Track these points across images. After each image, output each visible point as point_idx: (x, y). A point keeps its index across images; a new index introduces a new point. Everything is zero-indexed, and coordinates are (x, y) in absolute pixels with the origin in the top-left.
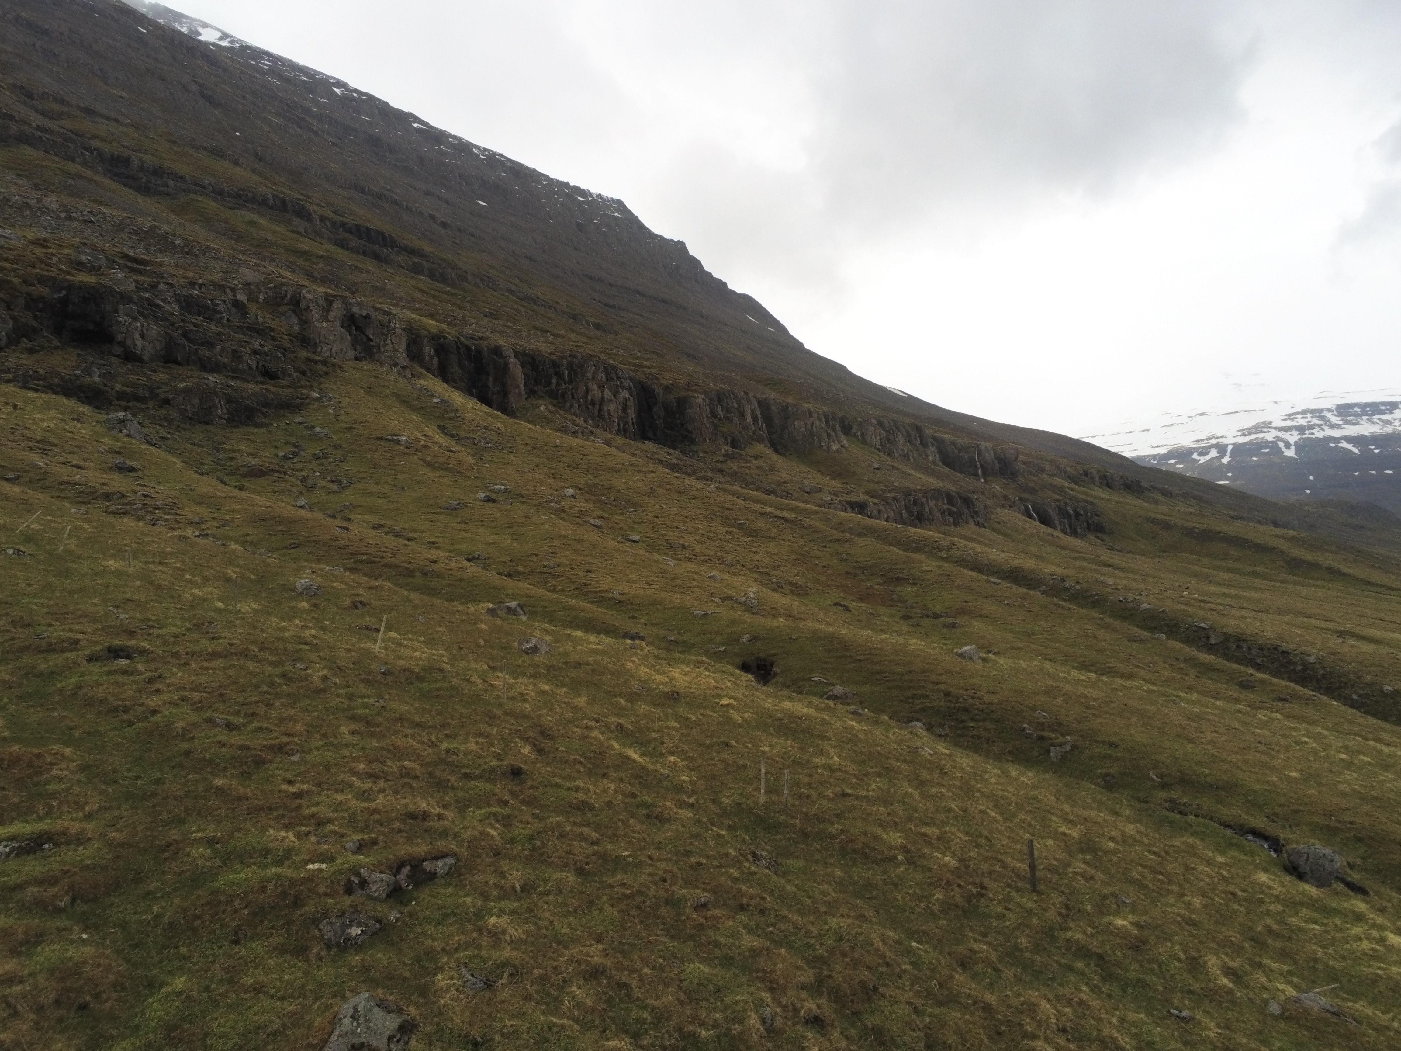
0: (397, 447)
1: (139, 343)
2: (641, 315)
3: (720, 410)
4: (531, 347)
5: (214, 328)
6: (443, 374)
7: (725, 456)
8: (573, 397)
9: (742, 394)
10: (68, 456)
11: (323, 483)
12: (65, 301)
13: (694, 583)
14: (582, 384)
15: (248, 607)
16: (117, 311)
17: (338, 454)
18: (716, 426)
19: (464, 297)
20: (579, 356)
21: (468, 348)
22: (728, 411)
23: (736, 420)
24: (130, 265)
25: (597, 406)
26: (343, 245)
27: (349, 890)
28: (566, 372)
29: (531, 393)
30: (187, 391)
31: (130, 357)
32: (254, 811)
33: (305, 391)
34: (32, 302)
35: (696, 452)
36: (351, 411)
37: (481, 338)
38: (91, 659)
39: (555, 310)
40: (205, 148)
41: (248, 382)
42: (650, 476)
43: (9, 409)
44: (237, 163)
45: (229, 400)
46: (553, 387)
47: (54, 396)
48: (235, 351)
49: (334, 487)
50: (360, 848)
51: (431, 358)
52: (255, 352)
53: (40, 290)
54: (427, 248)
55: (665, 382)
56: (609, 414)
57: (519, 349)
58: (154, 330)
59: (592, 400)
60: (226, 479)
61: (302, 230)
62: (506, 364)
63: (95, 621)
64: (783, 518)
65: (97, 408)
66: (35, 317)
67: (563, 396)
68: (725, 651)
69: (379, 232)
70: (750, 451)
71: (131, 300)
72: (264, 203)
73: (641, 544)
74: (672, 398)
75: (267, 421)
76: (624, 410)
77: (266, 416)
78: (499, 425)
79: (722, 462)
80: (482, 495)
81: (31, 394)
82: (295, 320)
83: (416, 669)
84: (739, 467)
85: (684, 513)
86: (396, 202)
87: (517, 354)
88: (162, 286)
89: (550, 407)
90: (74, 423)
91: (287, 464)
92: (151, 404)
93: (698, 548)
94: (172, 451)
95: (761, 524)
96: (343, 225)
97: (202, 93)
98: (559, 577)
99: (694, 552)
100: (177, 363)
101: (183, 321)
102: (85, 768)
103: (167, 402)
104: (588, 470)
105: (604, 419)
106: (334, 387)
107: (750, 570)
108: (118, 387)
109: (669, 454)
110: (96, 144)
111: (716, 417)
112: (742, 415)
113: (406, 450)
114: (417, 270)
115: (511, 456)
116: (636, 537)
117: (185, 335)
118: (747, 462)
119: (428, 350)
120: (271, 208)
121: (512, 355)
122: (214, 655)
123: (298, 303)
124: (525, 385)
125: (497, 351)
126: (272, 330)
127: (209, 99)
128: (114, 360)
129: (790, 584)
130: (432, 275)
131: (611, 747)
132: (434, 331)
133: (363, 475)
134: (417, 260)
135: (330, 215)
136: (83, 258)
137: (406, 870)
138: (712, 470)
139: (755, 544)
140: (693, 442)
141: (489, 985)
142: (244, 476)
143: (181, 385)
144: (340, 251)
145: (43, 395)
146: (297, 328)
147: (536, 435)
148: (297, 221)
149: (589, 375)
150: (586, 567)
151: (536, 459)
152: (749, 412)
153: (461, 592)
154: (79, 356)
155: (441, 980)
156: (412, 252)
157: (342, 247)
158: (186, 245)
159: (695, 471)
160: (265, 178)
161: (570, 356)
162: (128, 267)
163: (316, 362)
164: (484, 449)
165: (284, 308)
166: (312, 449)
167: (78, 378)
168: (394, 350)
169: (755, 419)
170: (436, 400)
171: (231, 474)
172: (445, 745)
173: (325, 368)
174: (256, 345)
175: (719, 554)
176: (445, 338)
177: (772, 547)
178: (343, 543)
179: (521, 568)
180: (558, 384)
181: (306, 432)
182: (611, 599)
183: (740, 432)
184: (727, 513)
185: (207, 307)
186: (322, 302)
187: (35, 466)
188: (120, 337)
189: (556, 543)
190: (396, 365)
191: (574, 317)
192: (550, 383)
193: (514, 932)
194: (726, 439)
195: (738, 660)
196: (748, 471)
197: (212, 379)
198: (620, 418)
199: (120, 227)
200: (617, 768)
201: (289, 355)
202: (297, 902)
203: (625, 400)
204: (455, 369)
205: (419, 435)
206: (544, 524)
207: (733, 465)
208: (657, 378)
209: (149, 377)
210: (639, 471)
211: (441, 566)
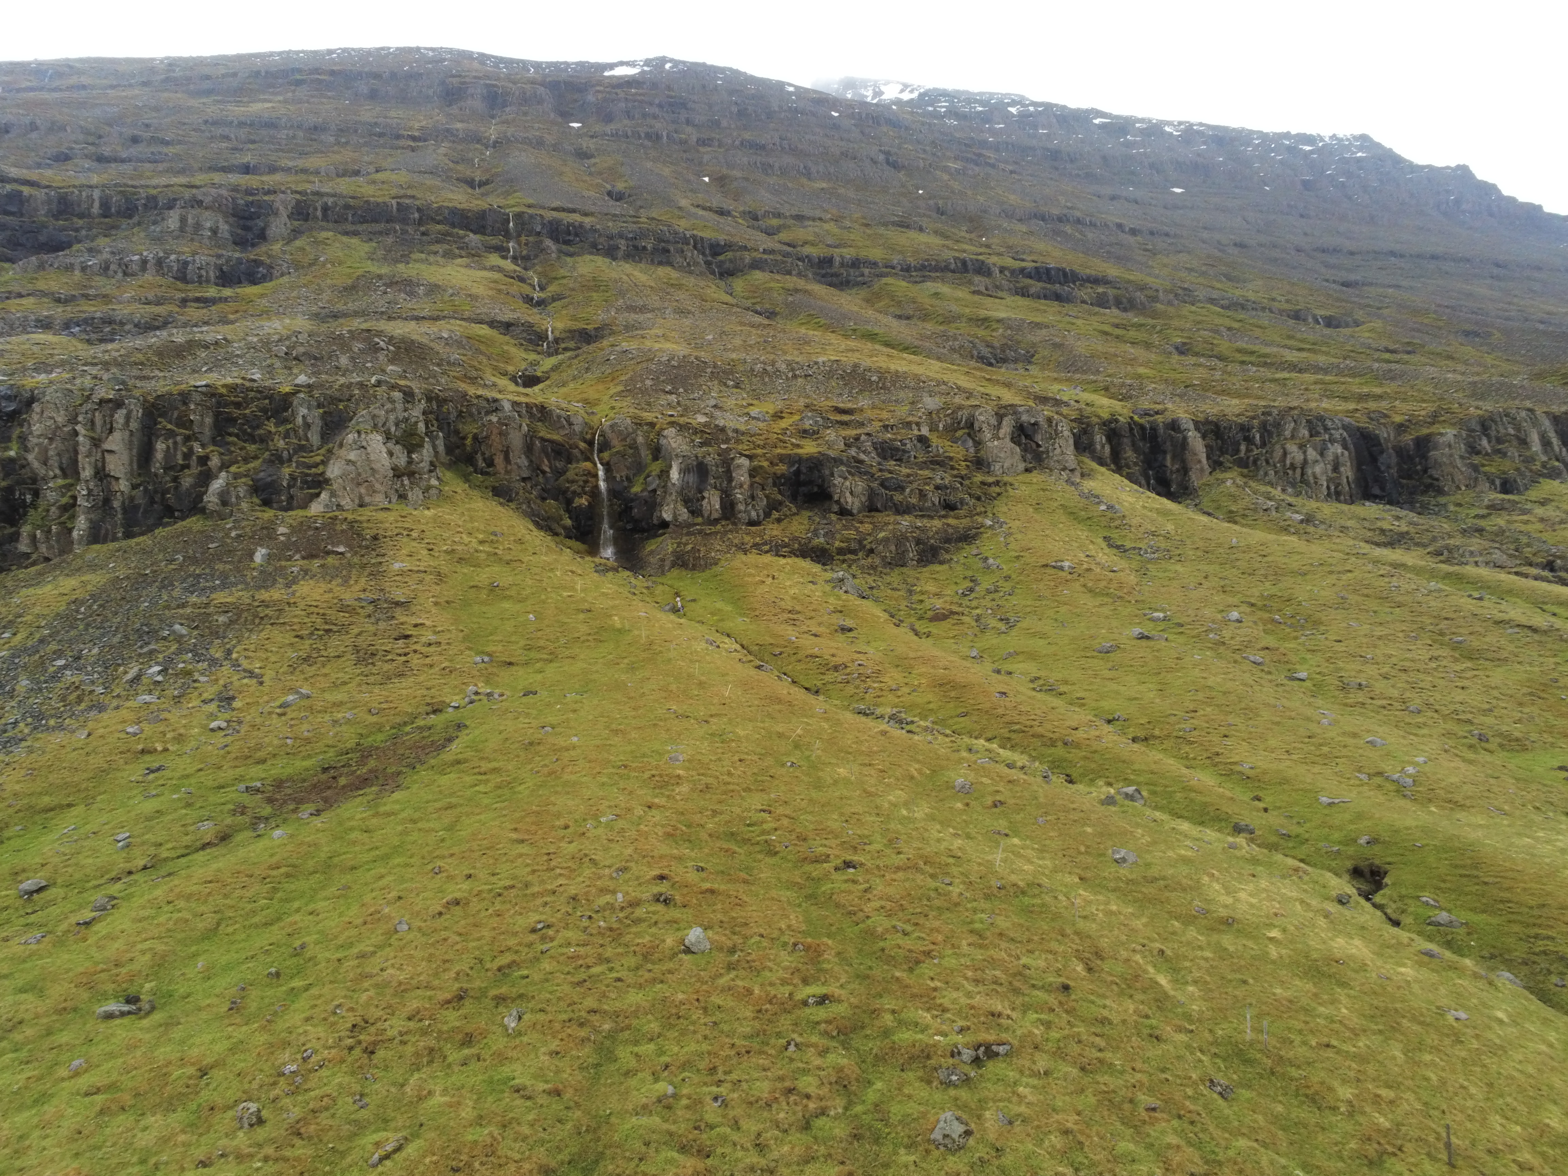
0: (1061, 573)
1: (850, 499)
2: (1398, 287)
3: (1484, 442)
4: (1215, 411)
5: (905, 471)
6: (1117, 464)
7: (1488, 507)
8: (1267, 462)
9: (1523, 414)
10: (808, 622)
11: (993, 623)
12: (798, 472)
13: (1344, 752)
14: (1278, 447)
15: (921, 811)
16: (832, 475)
17: (1007, 586)
18: (1475, 468)
19: (1154, 327)
20: (1275, 412)
21: (1142, 427)
22: (1499, 441)
23: (1513, 452)
24: (840, 417)
25: (1299, 471)
26: (1023, 293)
27: (952, 1056)
28: (1258, 436)
29: (1216, 465)
30: (886, 540)
31: (844, 512)
32: (914, 996)
33: (980, 519)
34: (778, 480)
35: (1445, 505)
36: (1019, 536)
37: (1157, 413)
38: (837, 869)
39: (1271, 311)
40: (894, 224)
41: (931, 518)
42: (1344, 577)
43: (769, 580)
44: (921, 229)
45: (918, 542)
46: (1242, 454)
47: (796, 560)
48: (921, 491)
49: (1002, 626)
50: (961, 1030)
51: (1103, 447)
52: (937, 488)
53: (782, 468)
54: (1112, 271)
55: (1398, 419)
56: (1315, 477)
57: (1201, 417)
58: (860, 485)
59: (1292, 464)
60: (917, 627)
61: (983, 289)
62: (1185, 438)
63: (836, 837)
64: (1530, 627)
65: (824, 564)
66: (780, 492)
67: (1255, 462)
68: (1338, 852)
69: (1059, 269)
70: (1534, 494)
71: (842, 463)
72: (946, 269)
73: (1308, 684)
74: (1408, 438)
75: (947, 557)
76: (1336, 468)
77: (947, 551)
78: (1170, 527)
79: (1483, 517)
80: (1137, 630)
81: (783, 561)
82: (970, 443)
83: (1021, 884)
84: (1508, 522)
85: (1379, 631)
86: (1079, 221)
87: (1197, 424)
88: (863, 437)
89: (1240, 481)
90: (811, 586)
91: (965, 602)
92: (861, 554)
93: (1380, 686)
94: (876, 600)
95: (1493, 638)
96: (1022, 270)
97: (888, 163)
98: (1192, 743)
99: (1372, 695)
100: (877, 510)
101: (881, 470)
102: (839, 954)
103: (871, 551)
104: (1266, 576)
105: (1308, 484)
106: (1005, 509)
107: (1445, 717)
108: (837, 544)
109: (1398, 518)
110: (808, 250)
111: (1478, 453)
112: (1524, 442)
113: (1069, 577)
114: (1101, 302)
115: (1179, 567)
116: (1303, 675)
117: (882, 485)
118: (1525, 512)
119: (1100, 439)
120: (953, 271)
121: (1192, 427)
122: (898, 869)
123: (972, 424)
124: (1208, 458)
125: (1174, 425)
126: (951, 459)
127: (895, 166)
128: (834, 517)
129: (1500, 735)
130: (1118, 303)
131: (1145, 971)
132: (1106, 416)
133: (1028, 609)
134: (1100, 290)
135: (1009, 262)
136: (807, 424)
137: (982, 1049)
138: (1464, 532)
139: (1470, 674)
140: (1440, 492)
141: (1010, 1123)
142: (931, 620)
143: (881, 535)
144: (1021, 301)
145: (789, 560)
146: (972, 450)
147: (1210, 535)
148: (977, 279)
149: (1288, 433)
150: (1223, 730)
151: (1206, 568)
152: (1535, 438)
153: (1093, 766)
154: (810, 518)
155: (987, 1114)
156: (1096, 281)
157: (1023, 295)
158: (880, 378)
159: (1434, 539)
160: (947, 237)
161: (1263, 414)
162: (838, 422)
163: (990, 485)
164: (1150, 561)
165: (959, 433)
166: (986, 583)
167: (810, 539)
168: (1063, 453)
169: (1546, 443)
170: (1103, 507)
171: (921, 618)
172: (1024, 960)
173: (997, 489)
174: (939, 481)
175: (1408, 694)
176: (1117, 421)
177: (1498, 675)
178: (1000, 711)
179: (1157, 732)
180: (1248, 450)
181: (981, 565)
182: (1239, 773)
183: (1517, 469)
184: (1443, 625)
185: (897, 449)
186: (994, 421)
187: (790, 642)
188: (836, 497)
189: (1200, 696)
190: (1064, 469)
191: (1297, 316)
192: (1238, 451)
193: (1030, 1098)
194: (1493, 483)
195: (1349, 864)
196: (1523, 528)
197: (905, 522)
198: (1329, 480)
199: (830, 374)
200: (1144, 991)
201: (967, 482)
202: (928, 1057)
203: (1337, 457)
204: (1129, 454)
205: (1082, 556)
206: (1195, 666)
207: (1500, 521)
208: (1386, 416)
209: (857, 529)
210: (1331, 572)
211: (1080, 735)
